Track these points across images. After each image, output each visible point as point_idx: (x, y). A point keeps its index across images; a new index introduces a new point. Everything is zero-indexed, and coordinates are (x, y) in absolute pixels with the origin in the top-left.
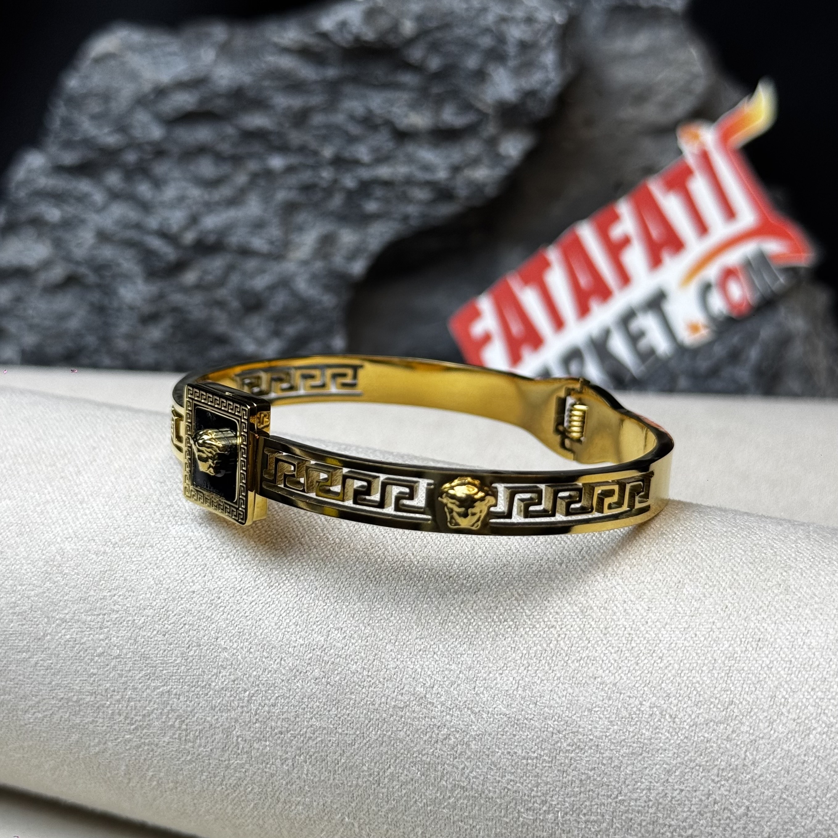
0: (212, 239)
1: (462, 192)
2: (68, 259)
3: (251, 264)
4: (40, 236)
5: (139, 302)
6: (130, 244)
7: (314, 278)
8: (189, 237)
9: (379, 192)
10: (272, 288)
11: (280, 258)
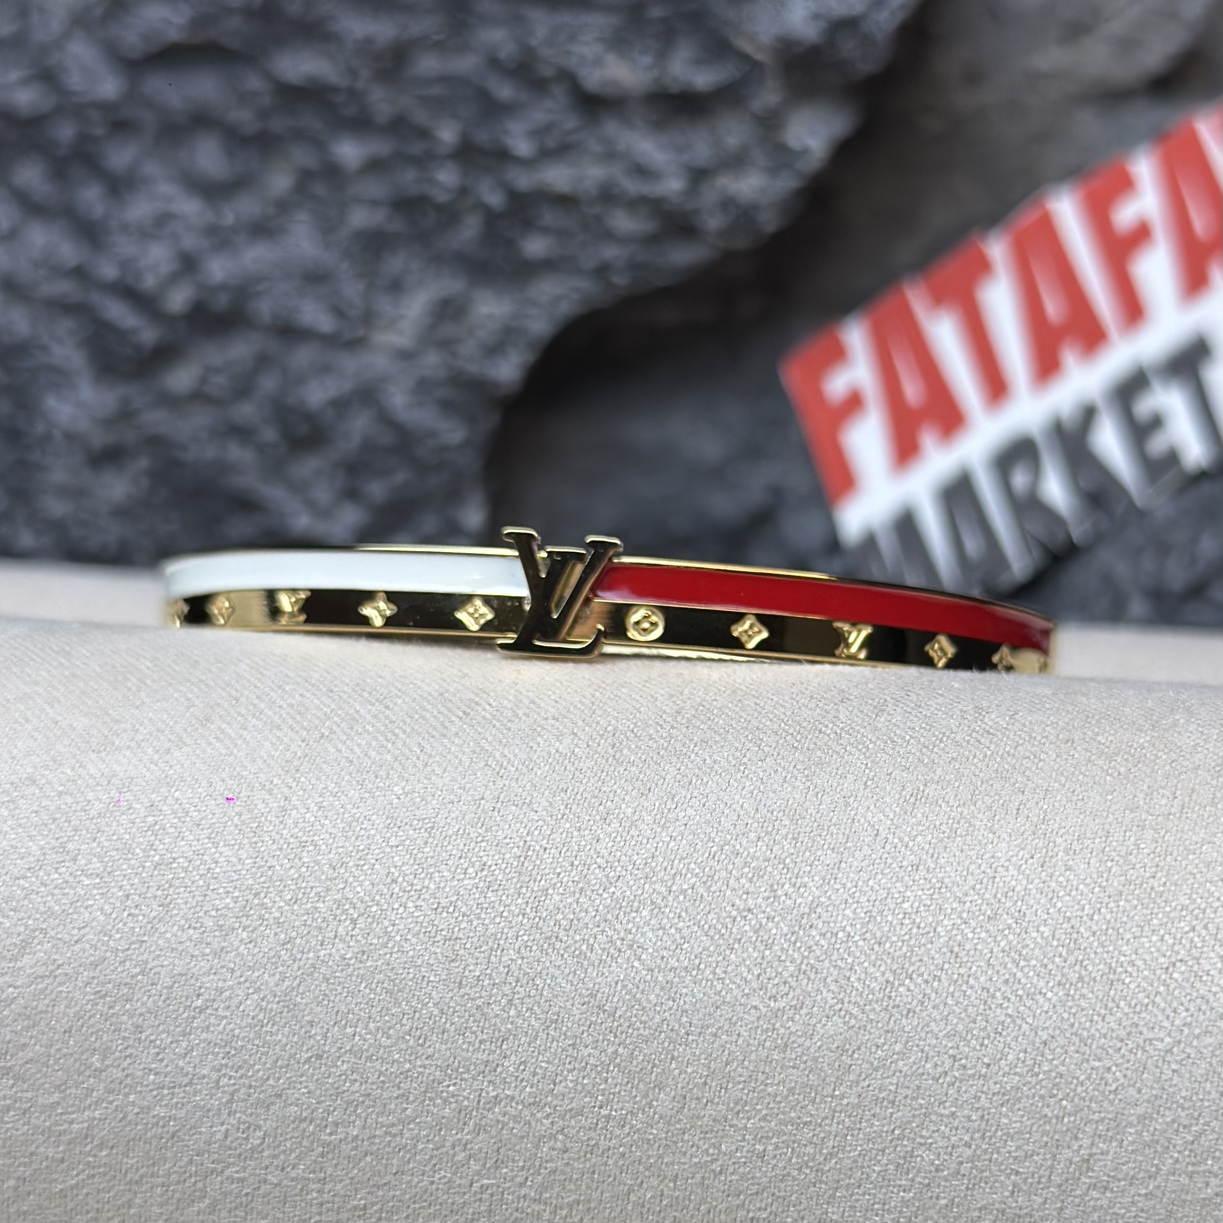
0: (223, 301)
3: (303, 356)
5: (84, 426)
6: (65, 307)
8: (178, 299)
9: (549, 217)
10: (341, 406)
11: (355, 344)
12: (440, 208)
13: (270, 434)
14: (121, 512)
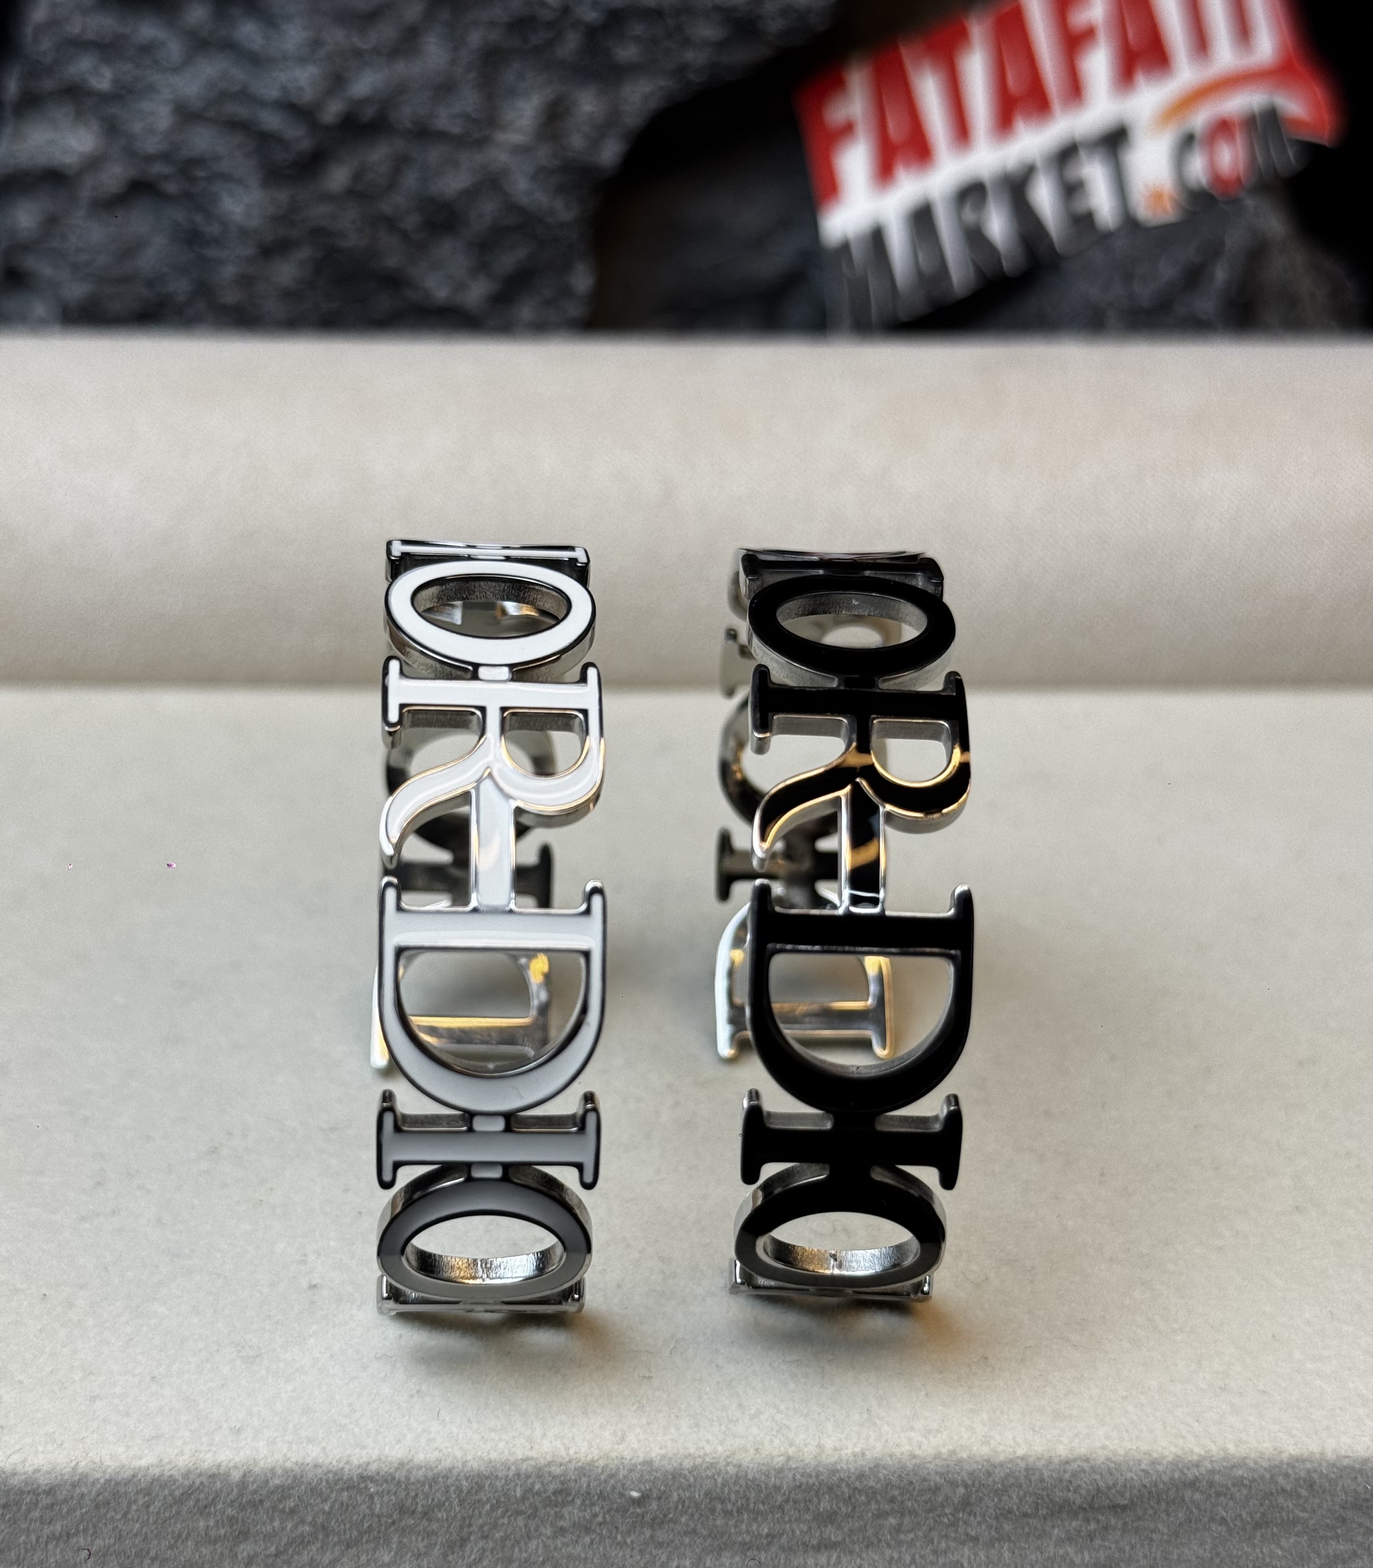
0: (369, 112)
1: (774, 26)
2: (130, 153)
3: (434, 154)
4: (79, 115)
5: (254, 223)
6: (235, 125)
7: (540, 174)
8: (332, 112)
9: (638, 29)
10: (471, 194)
11: (481, 143)
12: (549, 25)
13: (411, 222)
14: (287, 295)
